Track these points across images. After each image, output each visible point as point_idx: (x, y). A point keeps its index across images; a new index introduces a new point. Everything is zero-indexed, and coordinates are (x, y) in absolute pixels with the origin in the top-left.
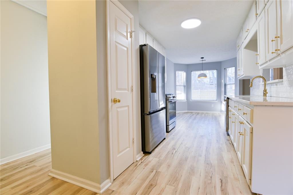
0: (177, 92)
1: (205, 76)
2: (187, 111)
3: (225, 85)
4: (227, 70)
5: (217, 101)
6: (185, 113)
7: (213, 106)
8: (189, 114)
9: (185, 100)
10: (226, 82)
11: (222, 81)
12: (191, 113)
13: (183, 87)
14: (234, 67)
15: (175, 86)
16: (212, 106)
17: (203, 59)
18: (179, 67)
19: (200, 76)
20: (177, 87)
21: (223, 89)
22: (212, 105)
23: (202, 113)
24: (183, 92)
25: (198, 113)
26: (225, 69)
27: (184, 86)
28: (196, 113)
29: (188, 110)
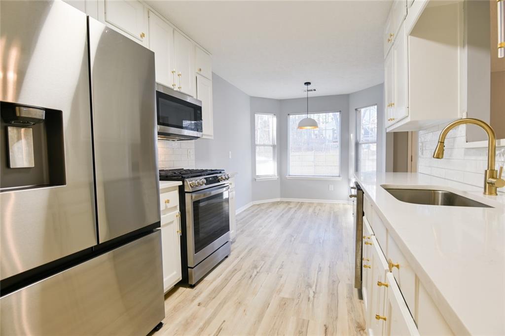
0: (258, 158)
1: (314, 124)
2: (279, 200)
3: (357, 145)
4: (360, 111)
5: (340, 179)
6: (274, 204)
7: (332, 187)
8: (282, 206)
9: (276, 175)
10: (358, 139)
11: (352, 135)
12: (286, 204)
13: (271, 148)
14: (376, 107)
15: (254, 146)
16: (330, 189)
17: (310, 87)
18: (261, 105)
19: (302, 125)
20: (257, 147)
21: (352, 153)
22: (330, 186)
23: (311, 203)
24: (272, 159)
25: (302, 204)
26: (356, 110)
27: (274, 146)
28: (299, 202)
29: (281, 197)
